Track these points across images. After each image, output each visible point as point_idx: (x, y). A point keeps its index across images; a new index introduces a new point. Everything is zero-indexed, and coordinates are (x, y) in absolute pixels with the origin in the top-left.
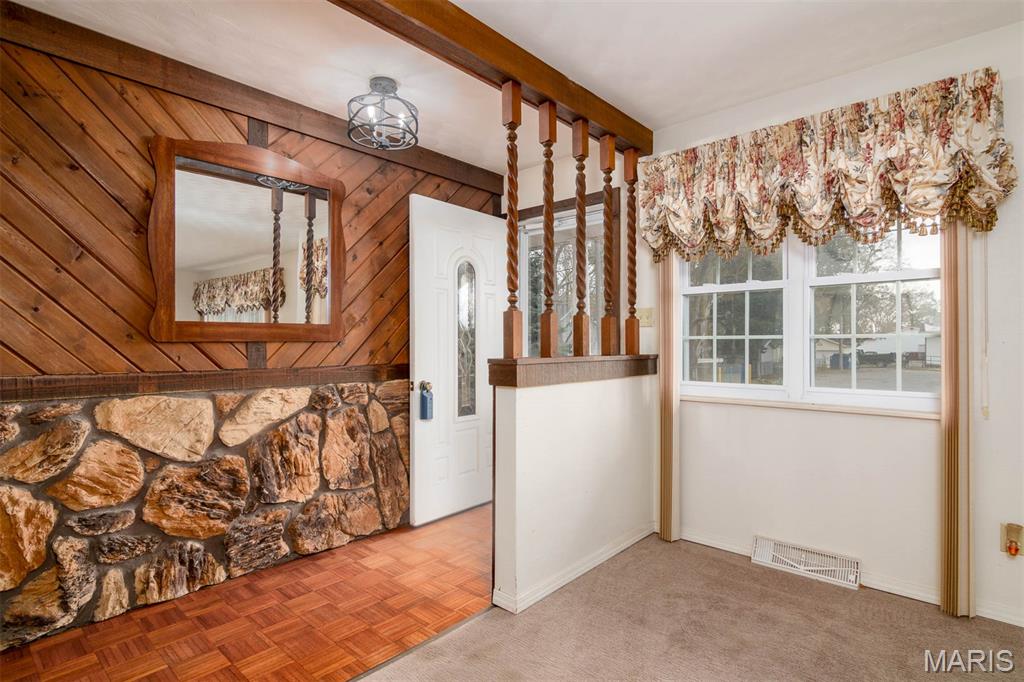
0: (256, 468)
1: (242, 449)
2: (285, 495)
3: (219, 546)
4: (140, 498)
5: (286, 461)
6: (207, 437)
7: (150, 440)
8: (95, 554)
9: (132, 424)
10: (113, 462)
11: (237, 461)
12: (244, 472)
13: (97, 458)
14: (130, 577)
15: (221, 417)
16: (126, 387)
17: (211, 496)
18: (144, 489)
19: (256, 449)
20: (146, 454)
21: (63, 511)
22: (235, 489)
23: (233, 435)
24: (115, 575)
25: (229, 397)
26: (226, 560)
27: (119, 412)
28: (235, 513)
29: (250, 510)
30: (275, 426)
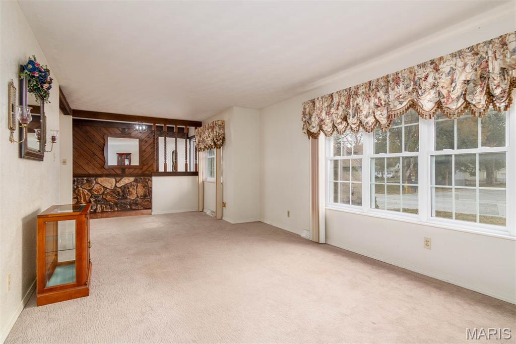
0: (123, 191)
1: (120, 188)
2: (129, 197)
3: (116, 204)
4: (103, 194)
5: (129, 191)
6: (114, 185)
7: (104, 185)
8: (96, 201)
9: (101, 182)
10: (98, 188)
11: (119, 190)
12: (121, 192)
13: (96, 187)
14: (101, 207)
15: (117, 182)
16: (101, 176)
17: (114, 195)
18: (104, 192)
19: (123, 188)
20: (104, 187)
21: (92, 194)
22: (119, 195)
23: (118, 185)
24: (99, 206)
25: (118, 179)
26: (117, 207)
27: (100, 180)
28: (119, 199)
29: (122, 199)
30: (126, 184)
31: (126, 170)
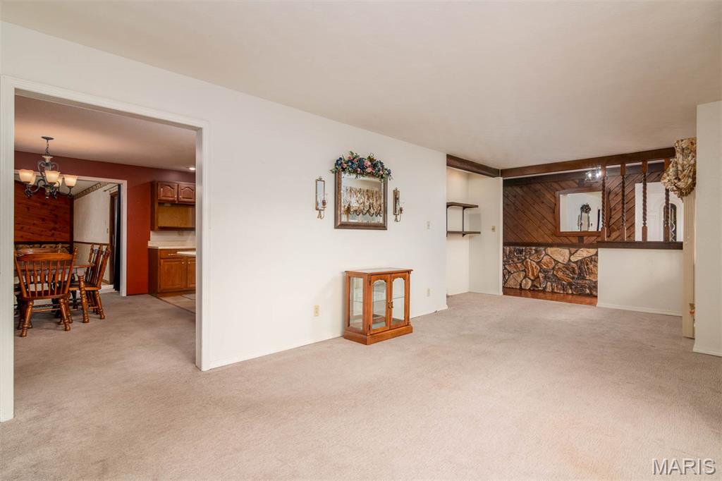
0: (580, 268)
1: (576, 262)
2: (588, 277)
3: (570, 284)
4: (553, 268)
5: (588, 268)
6: (567, 258)
7: (555, 257)
8: (545, 278)
9: (552, 254)
10: (548, 260)
11: (574, 265)
12: (576, 268)
13: (546, 259)
14: (552, 285)
15: (571, 254)
16: (551, 245)
17: (568, 272)
18: (554, 267)
19: (579, 263)
20: (555, 260)
21: (541, 268)
22: (573, 272)
23: (573, 259)
24: (549, 283)
25: (573, 250)
26: (571, 288)
27: (550, 250)
28: (573, 278)
29: (578, 279)
30: (584, 258)
31: (585, 238)
